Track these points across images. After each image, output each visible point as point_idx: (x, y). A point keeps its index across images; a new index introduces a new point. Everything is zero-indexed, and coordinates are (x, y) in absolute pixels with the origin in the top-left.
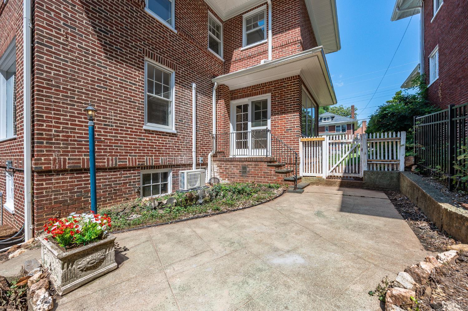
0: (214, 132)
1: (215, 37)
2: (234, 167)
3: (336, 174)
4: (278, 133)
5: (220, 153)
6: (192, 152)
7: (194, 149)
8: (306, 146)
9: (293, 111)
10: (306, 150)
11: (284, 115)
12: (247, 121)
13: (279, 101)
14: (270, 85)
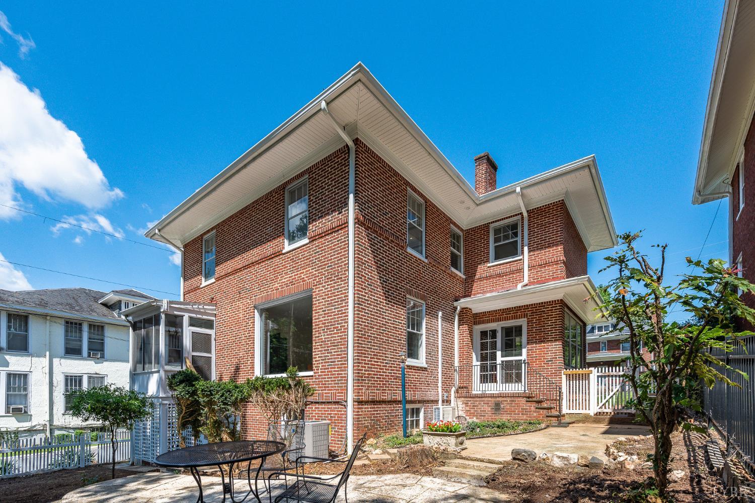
0: (457, 364)
1: (455, 251)
2: (484, 403)
3: (605, 411)
4: (536, 364)
5: (462, 388)
6: (438, 387)
7: (440, 384)
8: (570, 380)
9: (555, 340)
10: (570, 384)
11: (543, 344)
12: (496, 349)
13: (537, 327)
14: (526, 309)
